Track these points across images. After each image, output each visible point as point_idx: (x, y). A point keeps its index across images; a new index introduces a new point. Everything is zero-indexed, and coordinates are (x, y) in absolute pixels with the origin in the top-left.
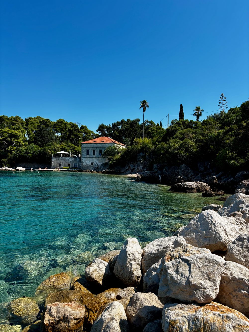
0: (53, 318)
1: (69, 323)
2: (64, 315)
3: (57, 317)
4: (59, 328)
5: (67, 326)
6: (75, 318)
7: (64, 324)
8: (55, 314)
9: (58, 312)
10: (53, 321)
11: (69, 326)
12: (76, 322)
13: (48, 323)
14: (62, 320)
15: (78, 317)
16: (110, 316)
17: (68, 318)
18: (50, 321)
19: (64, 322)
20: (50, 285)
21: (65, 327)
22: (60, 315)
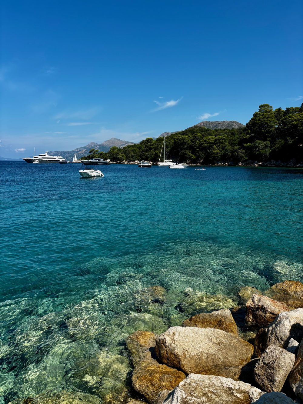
0: (254, 304)
1: (265, 314)
2: (262, 306)
3: (257, 305)
4: (257, 314)
5: (263, 316)
6: (272, 312)
7: (262, 313)
8: (256, 302)
9: (259, 302)
10: (253, 306)
11: (265, 316)
12: (272, 316)
13: (248, 306)
14: (260, 309)
15: (275, 313)
16: (286, 315)
17: (265, 309)
18: (251, 305)
19: (262, 311)
20: (282, 288)
21: (262, 315)
22: (259, 304)
